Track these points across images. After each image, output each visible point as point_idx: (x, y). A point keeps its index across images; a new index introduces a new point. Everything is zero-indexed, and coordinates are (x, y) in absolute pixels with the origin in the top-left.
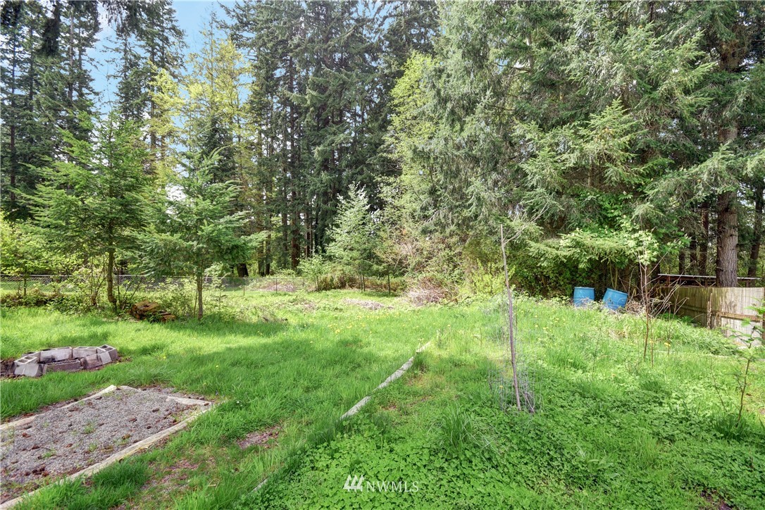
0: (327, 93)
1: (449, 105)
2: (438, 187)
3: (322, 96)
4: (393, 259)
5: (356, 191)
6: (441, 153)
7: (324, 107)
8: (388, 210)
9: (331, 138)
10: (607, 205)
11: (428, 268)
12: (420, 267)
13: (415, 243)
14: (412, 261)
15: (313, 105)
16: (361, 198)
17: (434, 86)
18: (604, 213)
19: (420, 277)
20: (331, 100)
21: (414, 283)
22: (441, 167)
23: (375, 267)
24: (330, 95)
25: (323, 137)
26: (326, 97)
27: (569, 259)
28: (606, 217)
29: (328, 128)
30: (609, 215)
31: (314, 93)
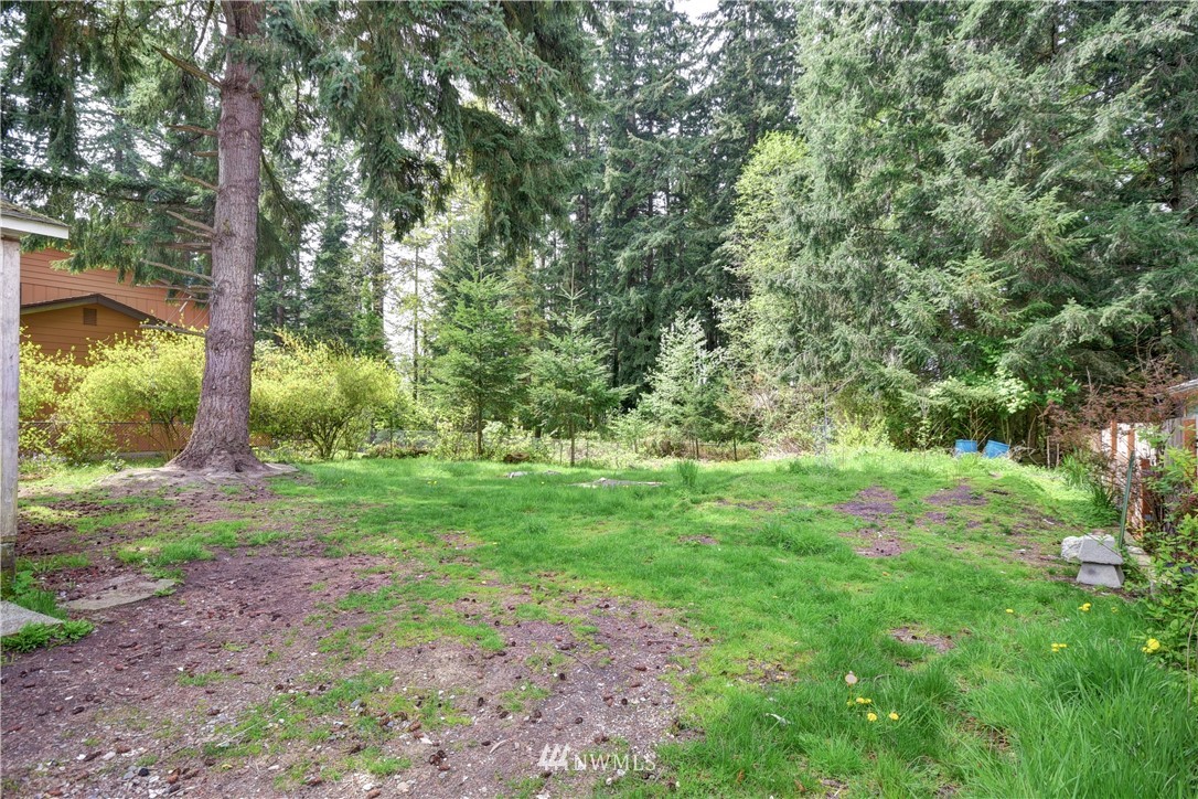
0: (633, 171)
1: (812, 232)
2: (800, 327)
3: (626, 175)
4: (744, 415)
5: (685, 321)
6: (802, 288)
7: (629, 191)
8: (733, 347)
9: (641, 237)
10: (987, 350)
11: (791, 425)
12: (779, 425)
13: (773, 392)
14: (769, 417)
15: (614, 190)
16: (694, 330)
17: (793, 212)
18: (984, 359)
19: (780, 436)
20: (640, 180)
21: (772, 445)
22: (804, 304)
23: (716, 426)
24: (638, 173)
25: (628, 237)
26: (633, 176)
27: (945, 408)
28: (985, 364)
29: (634, 221)
30: (989, 361)
31: (617, 174)
